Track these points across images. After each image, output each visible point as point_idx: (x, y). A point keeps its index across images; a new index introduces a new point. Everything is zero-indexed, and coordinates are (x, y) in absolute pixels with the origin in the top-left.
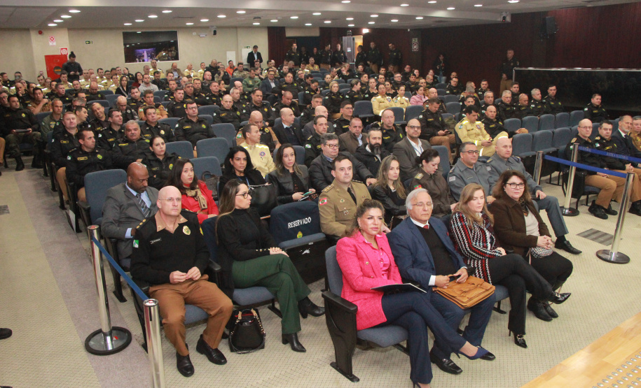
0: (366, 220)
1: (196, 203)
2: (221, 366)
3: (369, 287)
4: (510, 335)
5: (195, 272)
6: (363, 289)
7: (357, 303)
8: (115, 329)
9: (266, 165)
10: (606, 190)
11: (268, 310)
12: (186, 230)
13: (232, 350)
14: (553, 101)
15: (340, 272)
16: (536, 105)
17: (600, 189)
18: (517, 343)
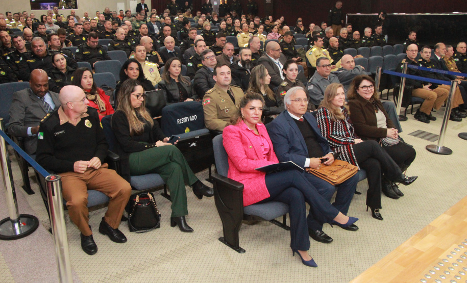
0: (248, 110)
1: (96, 106)
2: (122, 244)
3: (252, 168)
4: (367, 210)
5: (95, 162)
6: (248, 170)
7: (243, 182)
8: (22, 216)
9: (155, 80)
10: (428, 99)
11: (161, 196)
12: (88, 123)
13: (131, 230)
14: (378, 38)
15: (226, 155)
16: (367, 41)
17: (424, 99)
18: (374, 216)
